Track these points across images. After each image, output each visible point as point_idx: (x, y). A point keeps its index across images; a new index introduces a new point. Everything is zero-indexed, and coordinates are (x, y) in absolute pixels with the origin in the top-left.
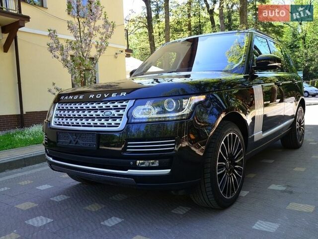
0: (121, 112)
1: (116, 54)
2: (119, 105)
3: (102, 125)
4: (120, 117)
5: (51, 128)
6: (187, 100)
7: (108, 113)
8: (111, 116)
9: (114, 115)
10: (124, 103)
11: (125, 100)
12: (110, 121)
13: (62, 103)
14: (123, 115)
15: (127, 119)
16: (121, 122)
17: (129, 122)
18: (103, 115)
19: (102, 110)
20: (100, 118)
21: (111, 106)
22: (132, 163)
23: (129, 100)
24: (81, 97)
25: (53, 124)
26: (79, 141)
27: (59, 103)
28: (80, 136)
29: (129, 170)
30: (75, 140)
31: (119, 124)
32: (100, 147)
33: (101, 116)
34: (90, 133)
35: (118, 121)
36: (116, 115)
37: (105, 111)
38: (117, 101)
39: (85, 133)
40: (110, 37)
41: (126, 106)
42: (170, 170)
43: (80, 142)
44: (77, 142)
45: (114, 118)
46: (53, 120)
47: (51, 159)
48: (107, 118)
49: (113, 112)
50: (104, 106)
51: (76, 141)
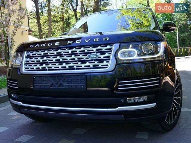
1: (22, 32)
2: (104, 49)
3: (88, 67)
4: (107, 59)
5: (21, 74)
6: (159, 44)
7: (93, 56)
8: (97, 58)
9: (100, 57)
10: (108, 47)
11: (108, 44)
12: (96, 63)
13: (32, 51)
14: (109, 57)
15: (116, 61)
16: (109, 64)
18: (87, 58)
20: (84, 62)
21: (95, 49)
22: (122, 100)
23: (113, 44)
24: (57, 44)
25: (23, 70)
26: (63, 83)
27: (28, 51)
28: (64, 79)
29: (119, 107)
30: (58, 83)
31: (107, 65)
32: (88, 89)
33: (84, 59)
34: (77, 75)
36: (102, 57)
37: (88, 55)
38: (100, 45)
39: (71, 76)
40: (23, 18)
41: (111, 49)
44: (61, 84)
45: (100, 61)
46: (24, 67)
47: (21, 103)
48: (91, 61)
49: (99, 54)
50: (86, 50)
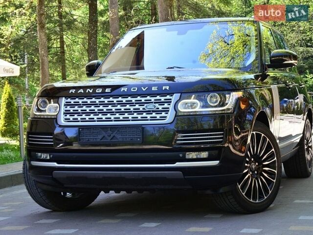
0: (166, 105)
2: (163, 99)
4: (166, 111)
5: (60, 126)
6: (229, 95)
8: (155, 109)
9: (158, 108)
10: (168, 97)
12: (154, 114)
15: (175, 112)
16: (168, 116)
17: (177, 115)
18: (144, 109)
19: (141, 104)
21: (153, 99)
22: (181, 155)
23: (174, 94)
25: (62, 121)
26: (116, 136)
27: (67, 97)
28: (118, 131)
29: (177, 163)
31: (166, 117)
34: (132, 127)
35: (163, 114)
36: (160, 108)
38: (158, 94)
41: (171, 99)
42: (218, 162)
43: (119, 136)
46: (62, 117)
47: (55, 164)
48: (149, 112)
49: (157, 105)
51: (111, 137)
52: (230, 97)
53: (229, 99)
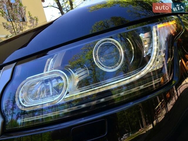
23: (1, 67)
52: (151, 37)
53: (151, 43)
